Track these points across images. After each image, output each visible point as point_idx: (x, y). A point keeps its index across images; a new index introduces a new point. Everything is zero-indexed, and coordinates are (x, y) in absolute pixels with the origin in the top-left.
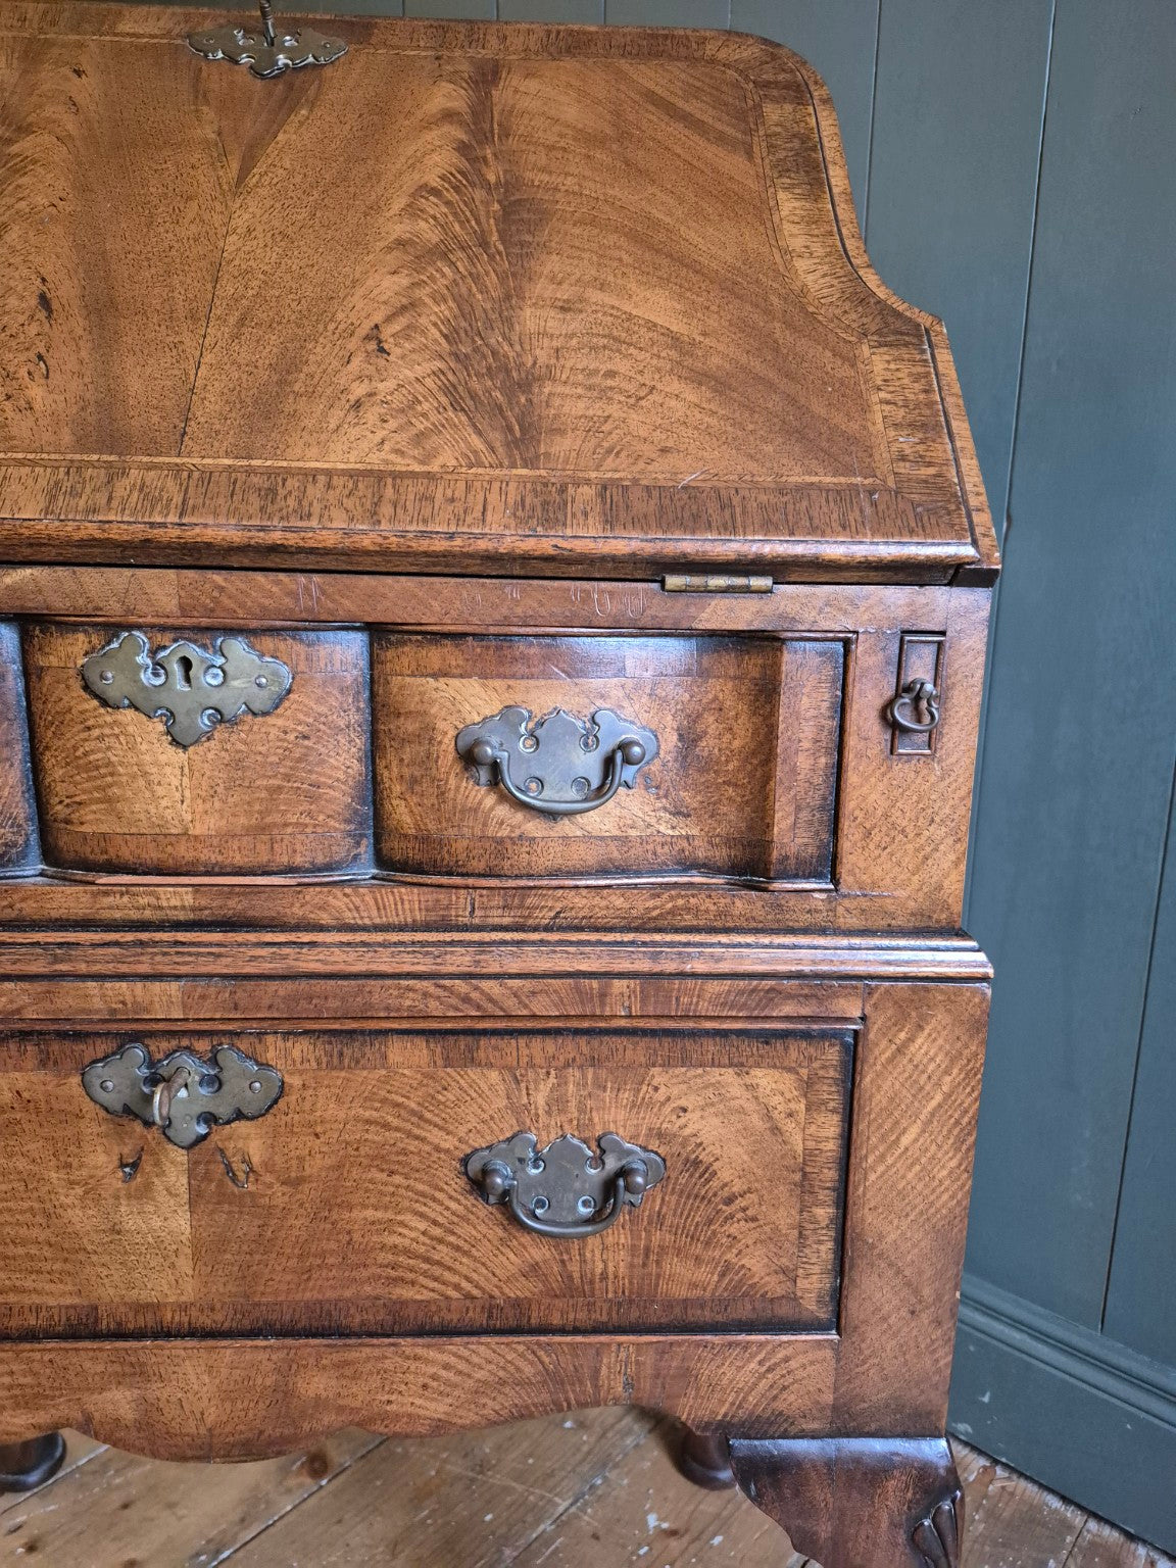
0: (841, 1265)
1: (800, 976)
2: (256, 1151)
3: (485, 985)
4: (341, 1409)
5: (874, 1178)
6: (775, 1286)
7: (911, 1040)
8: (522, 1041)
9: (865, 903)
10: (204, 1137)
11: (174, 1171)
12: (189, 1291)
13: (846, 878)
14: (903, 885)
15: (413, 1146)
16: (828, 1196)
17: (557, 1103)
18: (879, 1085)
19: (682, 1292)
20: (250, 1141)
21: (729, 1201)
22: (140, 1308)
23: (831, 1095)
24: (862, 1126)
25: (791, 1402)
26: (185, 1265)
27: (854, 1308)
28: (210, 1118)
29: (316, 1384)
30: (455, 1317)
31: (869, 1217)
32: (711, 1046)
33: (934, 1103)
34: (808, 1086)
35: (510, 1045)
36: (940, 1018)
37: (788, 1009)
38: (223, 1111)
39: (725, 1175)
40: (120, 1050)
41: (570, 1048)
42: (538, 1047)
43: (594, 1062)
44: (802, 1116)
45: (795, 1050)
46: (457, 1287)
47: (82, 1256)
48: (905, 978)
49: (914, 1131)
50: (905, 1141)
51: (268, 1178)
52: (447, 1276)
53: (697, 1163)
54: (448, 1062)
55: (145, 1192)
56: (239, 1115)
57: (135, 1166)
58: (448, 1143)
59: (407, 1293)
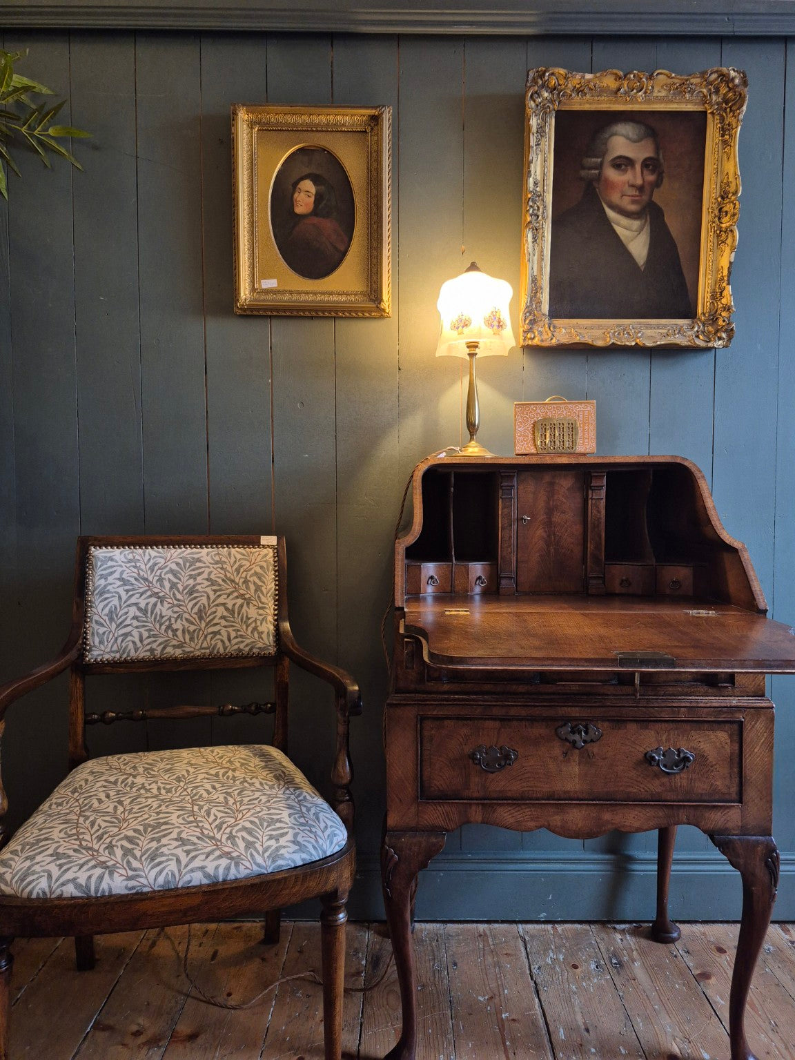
0: (741, 785)
1: (727, 707)
2: (595, 750)
3: (650, 709)
4: (613, 824)
5: (747, 761)
6: (725, 790)
7: (756, 724)
8: (659, 723)
9: (741, 689)
10: (583, 747)
11: (576, 755)
12: (578, 788)
13: (736, 683)
14: (751, 685)
15: (633, 750)
16: (736, 765)
17: (668, 740)
18: (749, 736)
19: (700, 791)
20: (595, 748)
21: (712, 767)
22: (565, 792)
23: (736, 738)
24: (744, 747)
25: (730, 825)
26: (577, 780)
27: (744, 798)
28: (585, 742)
29: (607, 816)
30: (643, 796)
31: (747, 771)
32: (706, 726)
33: (762, 740)
34: (731, 736)
35: (658, 726)
36: (763, 718)
37: (724, 716)
38: (588, 739)
39: (711, 759)
40: (565, 725)
41: (671, 725)
42: (664, 725)
43: (677, 729)
44: (729, 744)
45: (727, 726)
46: (644, 789)
47: (552, 778)
48: (753, 708)
49: (758, 748)
50: (756, 750)
51: (597, 757)
52: (641, 786)
53: (703, 756)
54: (641, 729)
55: (568, 761)
56: (592, 741)
57: (566, 754)
58: (641, 749)
59: (630, 789)
